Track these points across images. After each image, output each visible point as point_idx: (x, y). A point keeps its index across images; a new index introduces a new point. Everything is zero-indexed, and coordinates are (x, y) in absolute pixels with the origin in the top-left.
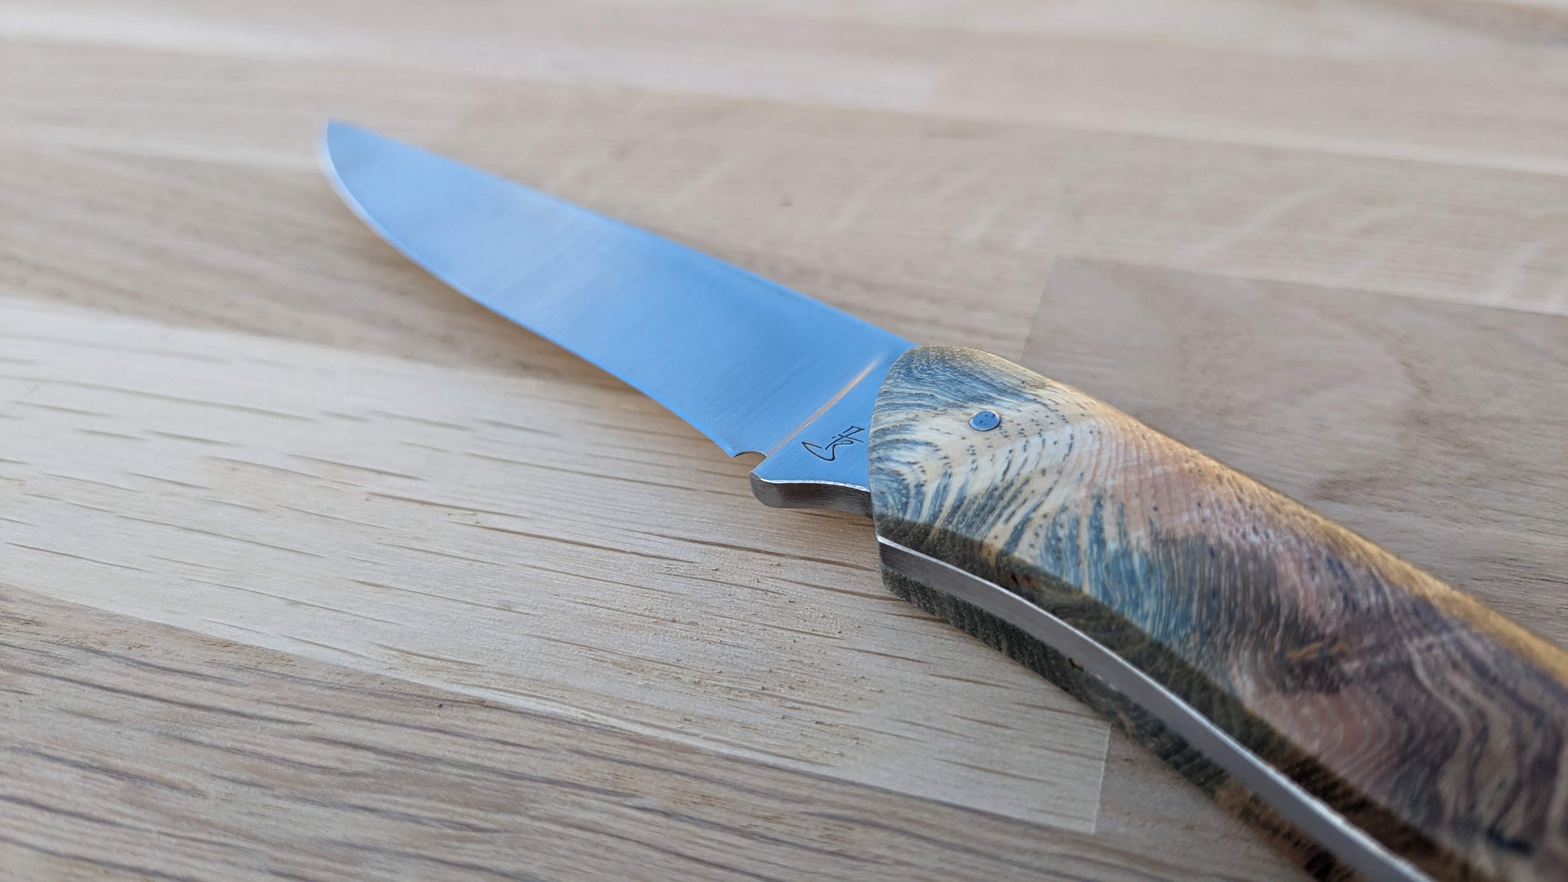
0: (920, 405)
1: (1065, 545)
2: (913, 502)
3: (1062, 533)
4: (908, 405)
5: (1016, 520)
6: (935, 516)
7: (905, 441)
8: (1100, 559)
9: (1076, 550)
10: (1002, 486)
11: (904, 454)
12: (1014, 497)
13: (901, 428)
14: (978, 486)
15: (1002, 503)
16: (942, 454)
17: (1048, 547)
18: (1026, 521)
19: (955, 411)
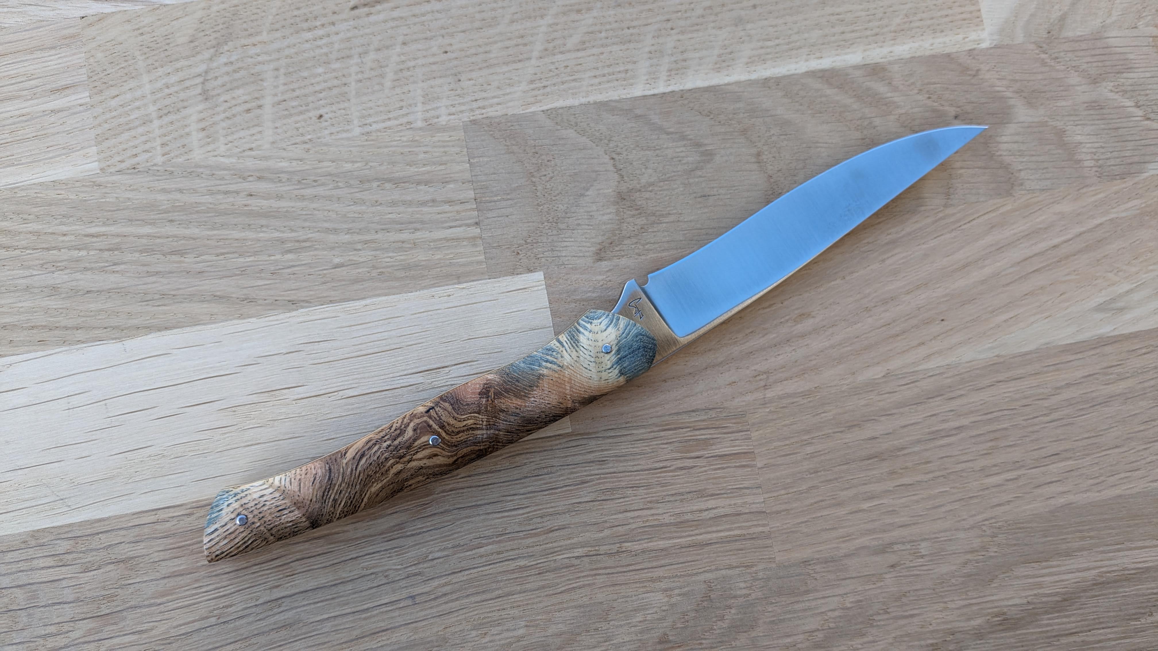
0: (623, 333)
1: (550, 352)
2: (587, 320)
3: (554, 353)
4: (625, 329)
5: (565, 344)
6: (579, 324)
7: (610, 324)
8: (541, 359)
9: (547, 355)
10: (578, 344)
11: (605, 322)
12: (572, 346)
13: (616, 325)
14: (582, 338)
15: (572, 342)
16: (599, 332)
17: (552, 349)
18: (563, 346)
19: (616, 341)
